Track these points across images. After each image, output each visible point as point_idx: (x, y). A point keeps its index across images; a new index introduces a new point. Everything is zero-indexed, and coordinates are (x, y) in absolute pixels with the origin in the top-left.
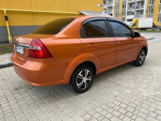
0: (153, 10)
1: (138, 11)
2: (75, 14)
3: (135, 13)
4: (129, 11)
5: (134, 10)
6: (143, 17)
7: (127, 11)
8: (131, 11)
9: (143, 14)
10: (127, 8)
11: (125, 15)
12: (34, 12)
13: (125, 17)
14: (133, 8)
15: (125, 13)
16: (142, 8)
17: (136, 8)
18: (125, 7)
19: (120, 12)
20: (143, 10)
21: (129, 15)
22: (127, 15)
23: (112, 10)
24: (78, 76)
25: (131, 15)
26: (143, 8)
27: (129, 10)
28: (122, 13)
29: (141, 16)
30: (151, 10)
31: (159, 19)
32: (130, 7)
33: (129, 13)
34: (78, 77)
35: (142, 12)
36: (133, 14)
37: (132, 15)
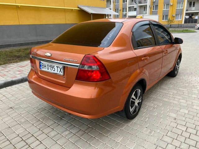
0: (157, 6)
1: (141, 7)
2: (72, 9)
3: (138, 9)
4: (131, 7)
5: (136, 5)
6: (146, 13)
7: (128, 6)
8: (133, 7)
9: (146, 10)
10: (129, 2)
11: (126, 11)
12: (18, 6)
13: (126, 13)
14: (135, 3)
15: (126, 9)
16: (145, 3)
17: (138, 3)
18: (126, 2)
19: (120, 8)
20: (147, 5)
21: (131, 11)
22: (129, 11)
23: (111, 4)
24: (132, 99)
25: (133, 11)
26: (147, 3)
27: (131, 5)
28: (123, 9)
29: (144, 12)
30: (155, 6)
31: (163, 16)
32: (131, 1)
33: (130, 9)
34: (131, 101)
35: (145, 7)
36: (135, 9)
37: (135, 11)
